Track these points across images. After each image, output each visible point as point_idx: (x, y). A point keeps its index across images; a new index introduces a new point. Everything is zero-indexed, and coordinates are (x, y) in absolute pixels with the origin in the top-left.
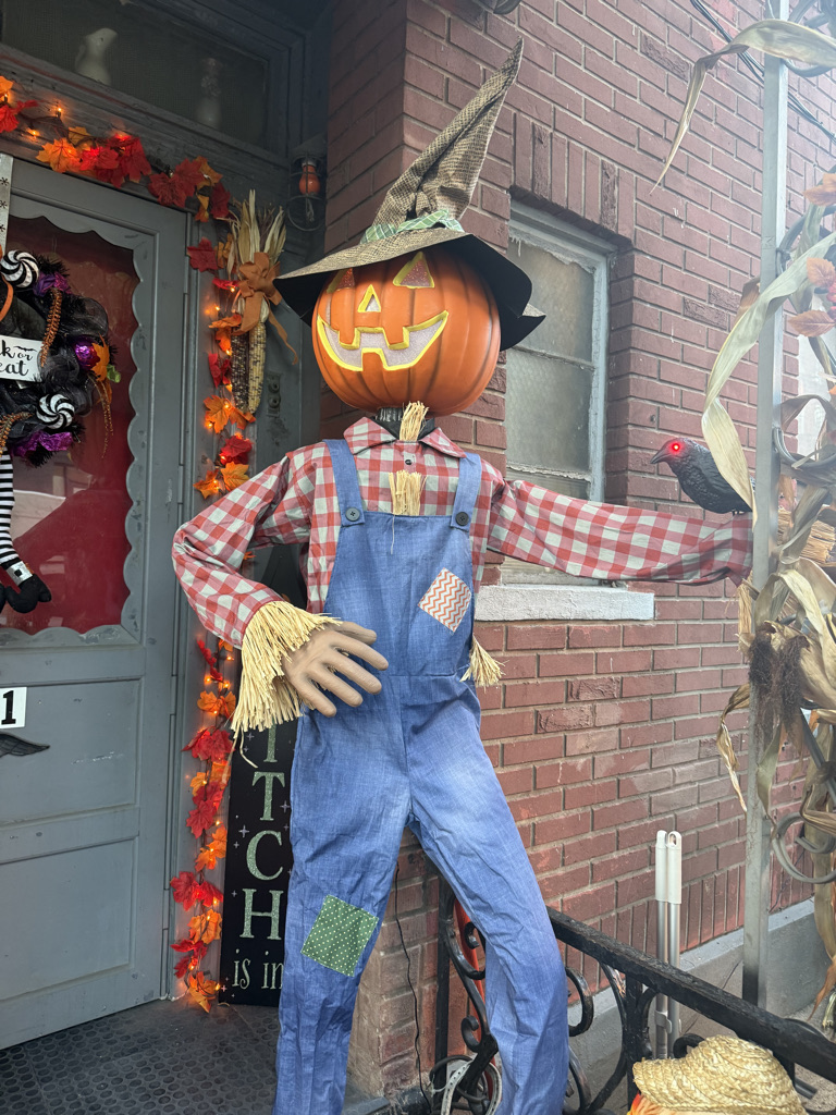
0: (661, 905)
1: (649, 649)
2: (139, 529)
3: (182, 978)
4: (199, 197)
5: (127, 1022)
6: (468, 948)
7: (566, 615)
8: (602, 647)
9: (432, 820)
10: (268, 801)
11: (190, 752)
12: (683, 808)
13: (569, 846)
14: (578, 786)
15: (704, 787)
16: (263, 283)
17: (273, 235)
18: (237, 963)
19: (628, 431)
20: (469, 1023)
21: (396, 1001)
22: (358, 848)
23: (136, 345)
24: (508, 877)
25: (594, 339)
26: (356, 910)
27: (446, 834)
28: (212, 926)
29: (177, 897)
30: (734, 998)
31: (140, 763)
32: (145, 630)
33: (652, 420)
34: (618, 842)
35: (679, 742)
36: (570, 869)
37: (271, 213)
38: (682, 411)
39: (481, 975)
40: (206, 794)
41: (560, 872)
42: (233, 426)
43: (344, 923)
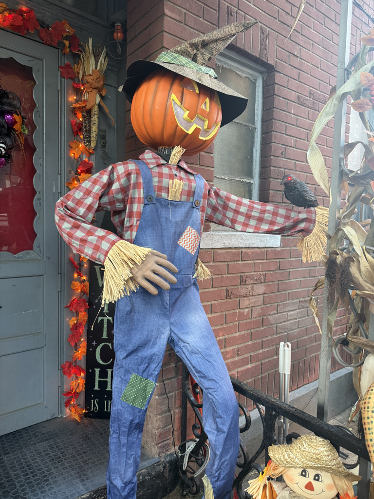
0: (281, 375)
1: (278, 260)
2: (40, 205)
3: (68, 408)
4: (64, 41)
5: (43, 427)
6: (195, 394)
7: (241, 245)
8: (257, 260)
9: (180, 339)
10: (105, 330)
11: (68, 309)
12: (291, 330)
13: (241, 347)
14: (245, 321)
15: (301, 321)
16: (97, 85)
17: (101, 61)
18: (92, 401)
19: (271, 159)
20: (196, 427)
21: (163, 417)
22: (147, 352)
23: (35, 116)
24: (214, 363)
25: (256, 114)
26: (145, 380)
27: (186, 344)
28: (81, 385)
29: (64, 373)
30: (314, 417)
31: (45, 314)
32: (45, 253)
33: (282, 154)
34: (262, 345)
35: (290, 301)
36: (241, 357)
37: (100, 49)
38: (296, 150)
39: (201, 406)
40: (76, 327)
41: (236, 359)
42: (84, 155)
43: (140, 386)
